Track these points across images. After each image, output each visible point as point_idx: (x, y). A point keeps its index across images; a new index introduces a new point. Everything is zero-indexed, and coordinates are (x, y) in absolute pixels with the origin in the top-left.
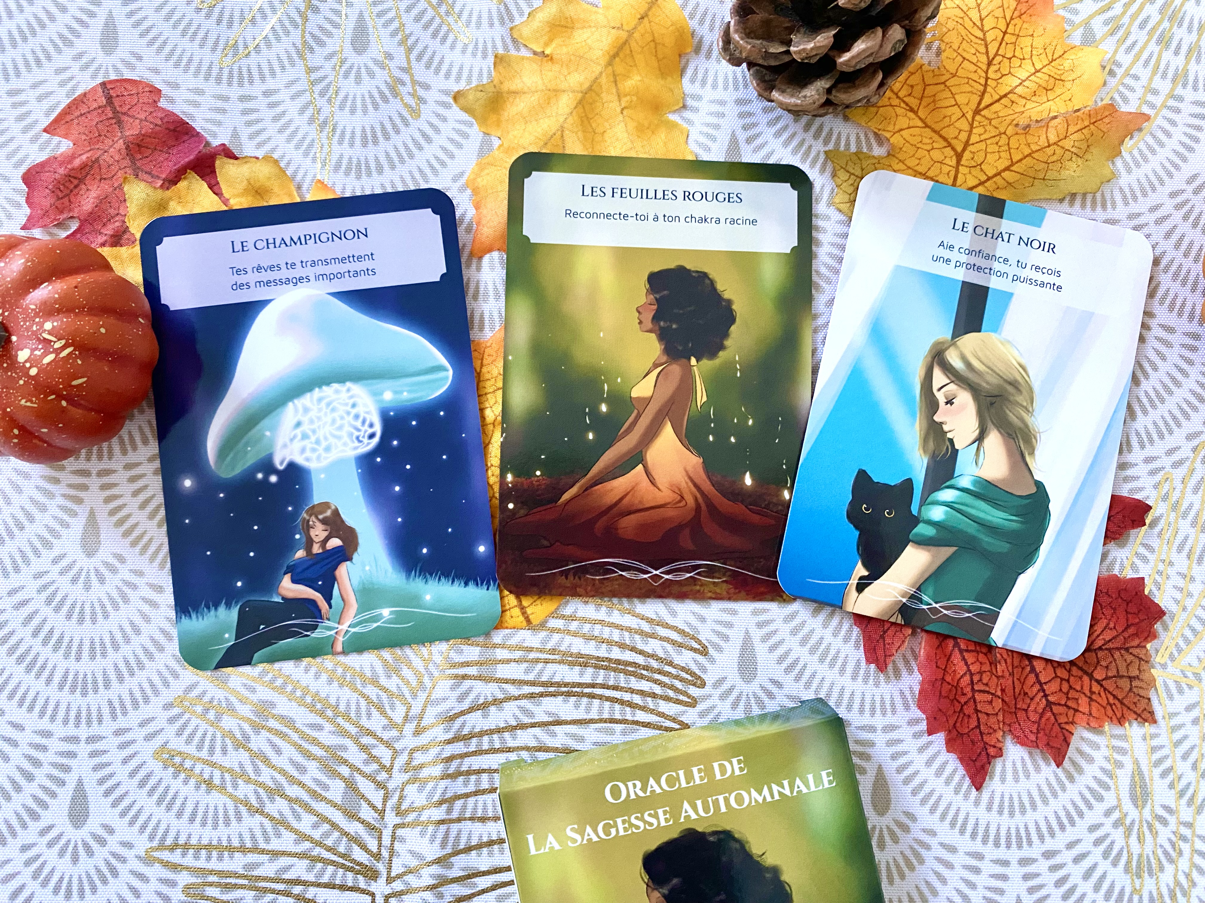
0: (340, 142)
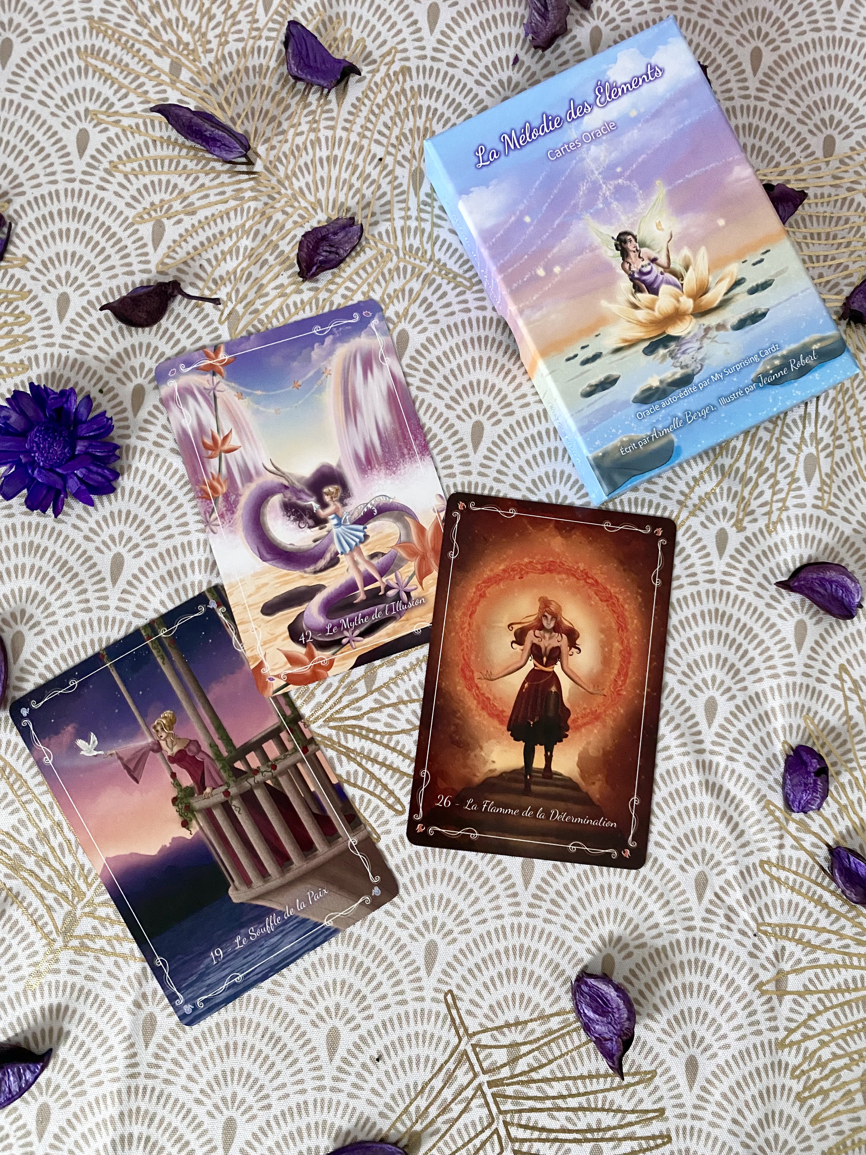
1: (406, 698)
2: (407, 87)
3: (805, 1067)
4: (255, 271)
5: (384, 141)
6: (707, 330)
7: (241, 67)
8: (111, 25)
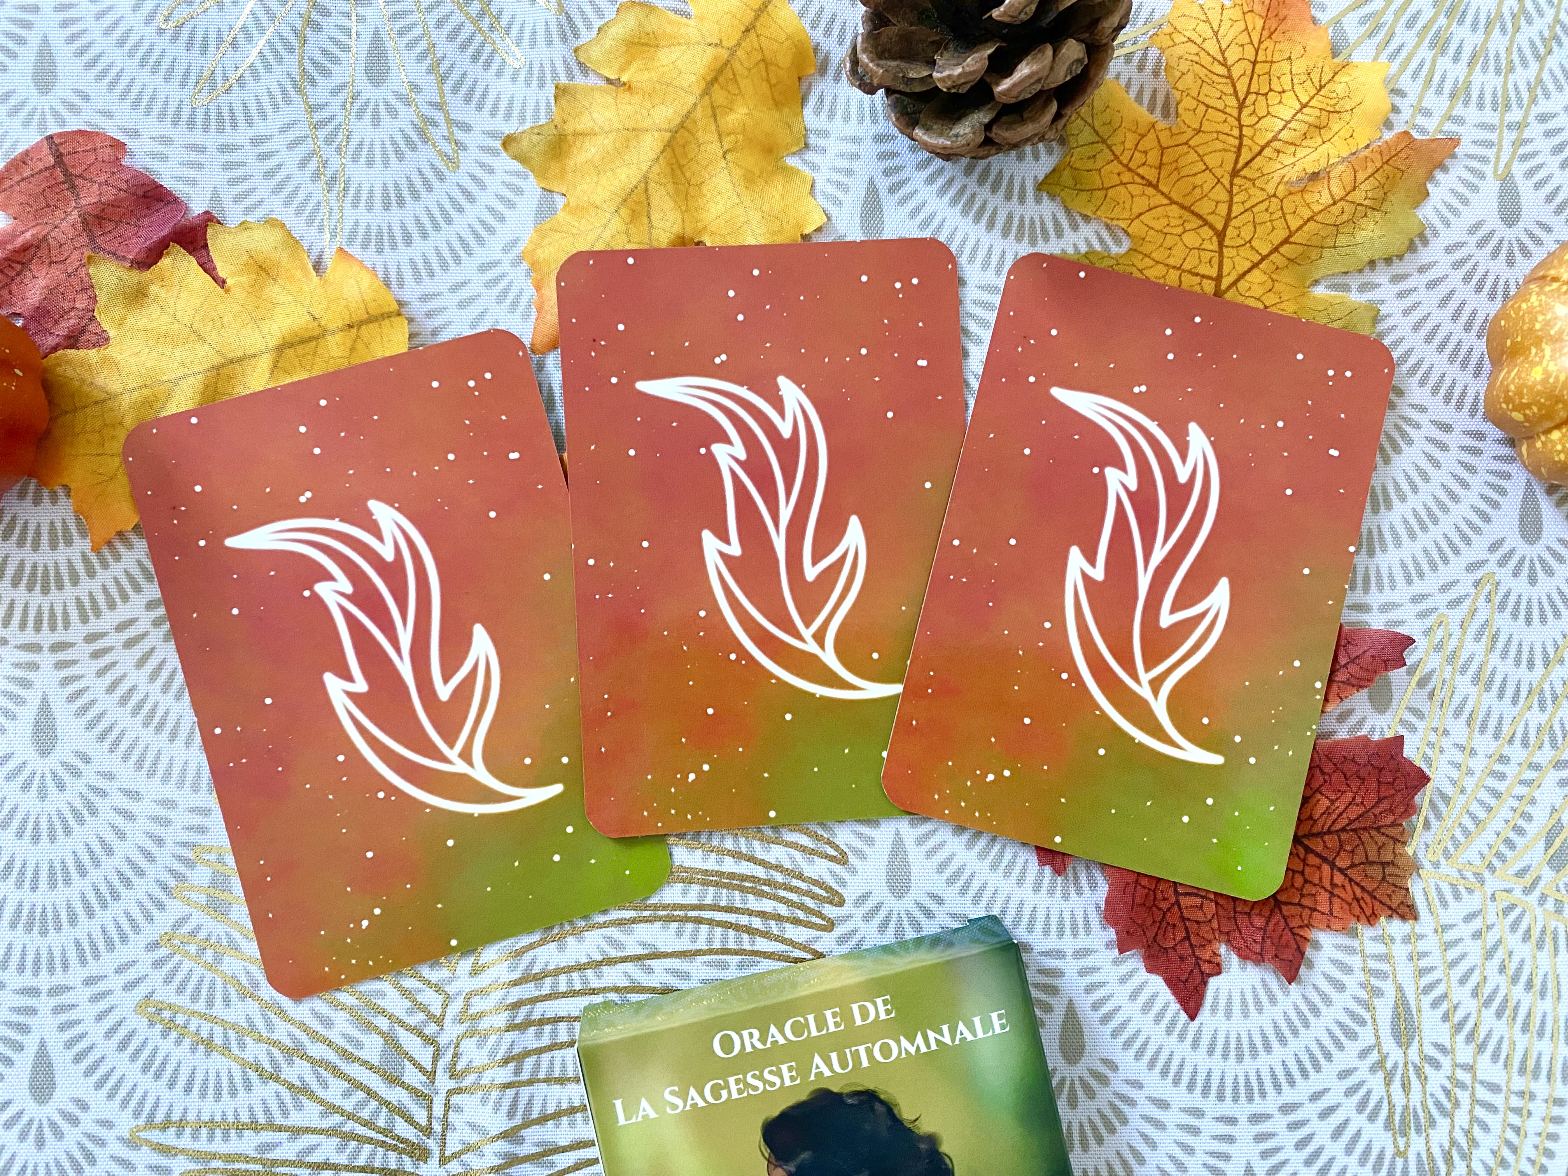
0: (355, 205)
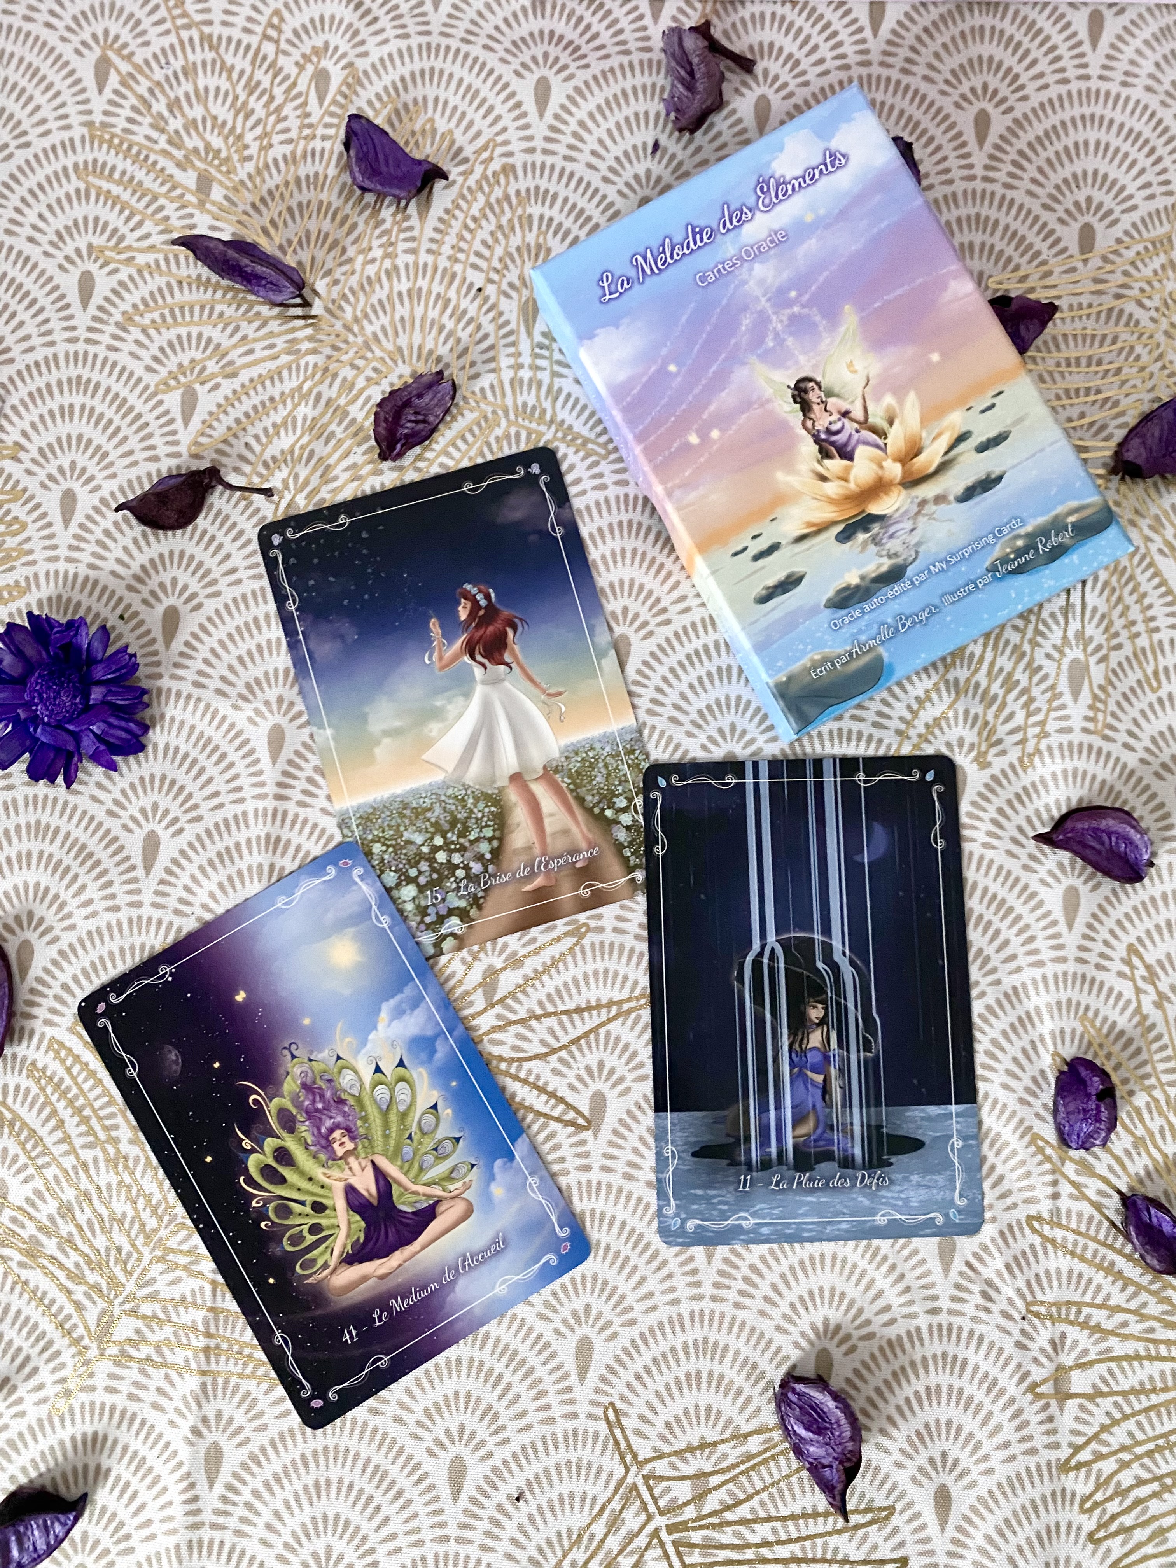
1: (539, 1012)
2: (512, 192)
3: (1099, 1496)
4: (320, 449)
5: (483, 264)
6: (923, 503)
7: (290, 178)
8: (118, 131)
